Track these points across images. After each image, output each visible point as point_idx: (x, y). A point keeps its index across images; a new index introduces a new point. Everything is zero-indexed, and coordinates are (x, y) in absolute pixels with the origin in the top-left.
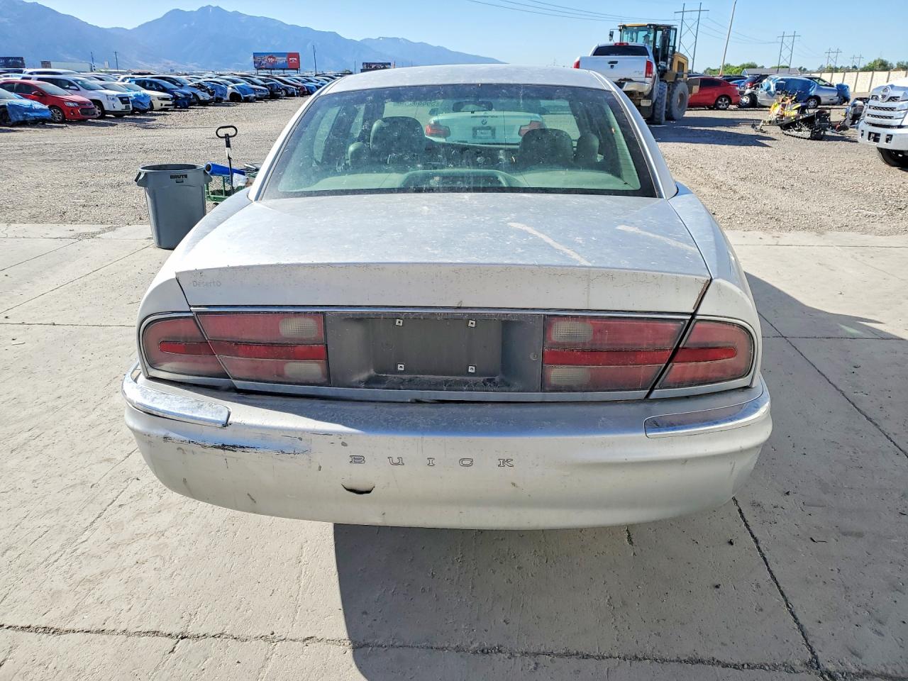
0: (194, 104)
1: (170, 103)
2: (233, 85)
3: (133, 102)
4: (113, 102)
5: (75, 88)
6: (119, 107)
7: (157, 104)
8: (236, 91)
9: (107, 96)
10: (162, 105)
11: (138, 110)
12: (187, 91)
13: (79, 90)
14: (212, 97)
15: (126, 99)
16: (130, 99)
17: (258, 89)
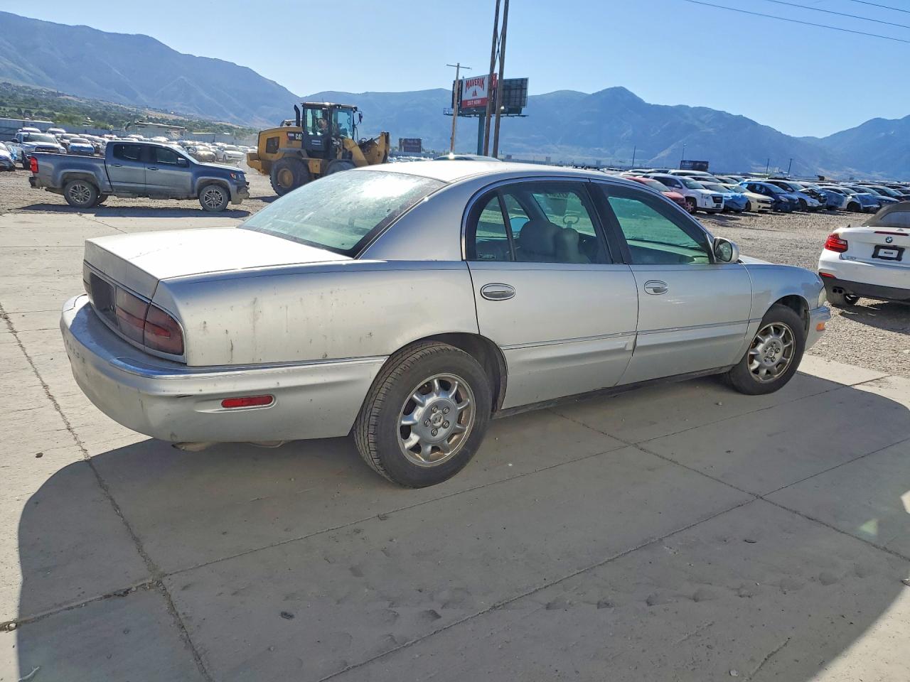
0: (797, 209)
1: (769, 206)
2: (856, 194)
3: (726, 202)
4: (705, 200)
5: (679, 186)
6: (711, 204)
7: (755, 206)
8: (856, 201)
9: (702, 194)
10: (759, 207)
11: (732, 209)
12: (795, 197)
13: (681, 188)
14: (821, 204)
15: (719, 199)
16: (724, 198)
17: (886, 200)
